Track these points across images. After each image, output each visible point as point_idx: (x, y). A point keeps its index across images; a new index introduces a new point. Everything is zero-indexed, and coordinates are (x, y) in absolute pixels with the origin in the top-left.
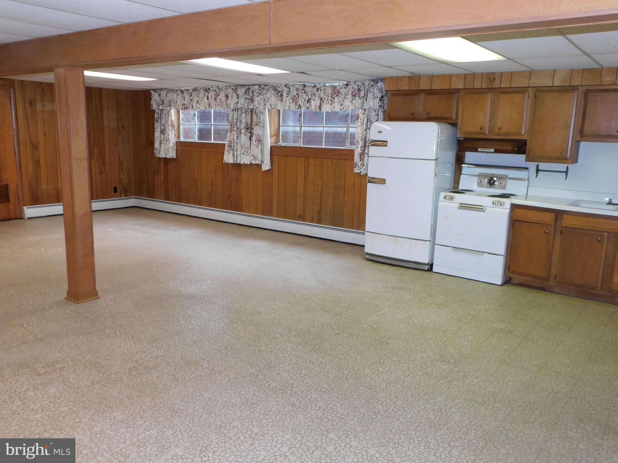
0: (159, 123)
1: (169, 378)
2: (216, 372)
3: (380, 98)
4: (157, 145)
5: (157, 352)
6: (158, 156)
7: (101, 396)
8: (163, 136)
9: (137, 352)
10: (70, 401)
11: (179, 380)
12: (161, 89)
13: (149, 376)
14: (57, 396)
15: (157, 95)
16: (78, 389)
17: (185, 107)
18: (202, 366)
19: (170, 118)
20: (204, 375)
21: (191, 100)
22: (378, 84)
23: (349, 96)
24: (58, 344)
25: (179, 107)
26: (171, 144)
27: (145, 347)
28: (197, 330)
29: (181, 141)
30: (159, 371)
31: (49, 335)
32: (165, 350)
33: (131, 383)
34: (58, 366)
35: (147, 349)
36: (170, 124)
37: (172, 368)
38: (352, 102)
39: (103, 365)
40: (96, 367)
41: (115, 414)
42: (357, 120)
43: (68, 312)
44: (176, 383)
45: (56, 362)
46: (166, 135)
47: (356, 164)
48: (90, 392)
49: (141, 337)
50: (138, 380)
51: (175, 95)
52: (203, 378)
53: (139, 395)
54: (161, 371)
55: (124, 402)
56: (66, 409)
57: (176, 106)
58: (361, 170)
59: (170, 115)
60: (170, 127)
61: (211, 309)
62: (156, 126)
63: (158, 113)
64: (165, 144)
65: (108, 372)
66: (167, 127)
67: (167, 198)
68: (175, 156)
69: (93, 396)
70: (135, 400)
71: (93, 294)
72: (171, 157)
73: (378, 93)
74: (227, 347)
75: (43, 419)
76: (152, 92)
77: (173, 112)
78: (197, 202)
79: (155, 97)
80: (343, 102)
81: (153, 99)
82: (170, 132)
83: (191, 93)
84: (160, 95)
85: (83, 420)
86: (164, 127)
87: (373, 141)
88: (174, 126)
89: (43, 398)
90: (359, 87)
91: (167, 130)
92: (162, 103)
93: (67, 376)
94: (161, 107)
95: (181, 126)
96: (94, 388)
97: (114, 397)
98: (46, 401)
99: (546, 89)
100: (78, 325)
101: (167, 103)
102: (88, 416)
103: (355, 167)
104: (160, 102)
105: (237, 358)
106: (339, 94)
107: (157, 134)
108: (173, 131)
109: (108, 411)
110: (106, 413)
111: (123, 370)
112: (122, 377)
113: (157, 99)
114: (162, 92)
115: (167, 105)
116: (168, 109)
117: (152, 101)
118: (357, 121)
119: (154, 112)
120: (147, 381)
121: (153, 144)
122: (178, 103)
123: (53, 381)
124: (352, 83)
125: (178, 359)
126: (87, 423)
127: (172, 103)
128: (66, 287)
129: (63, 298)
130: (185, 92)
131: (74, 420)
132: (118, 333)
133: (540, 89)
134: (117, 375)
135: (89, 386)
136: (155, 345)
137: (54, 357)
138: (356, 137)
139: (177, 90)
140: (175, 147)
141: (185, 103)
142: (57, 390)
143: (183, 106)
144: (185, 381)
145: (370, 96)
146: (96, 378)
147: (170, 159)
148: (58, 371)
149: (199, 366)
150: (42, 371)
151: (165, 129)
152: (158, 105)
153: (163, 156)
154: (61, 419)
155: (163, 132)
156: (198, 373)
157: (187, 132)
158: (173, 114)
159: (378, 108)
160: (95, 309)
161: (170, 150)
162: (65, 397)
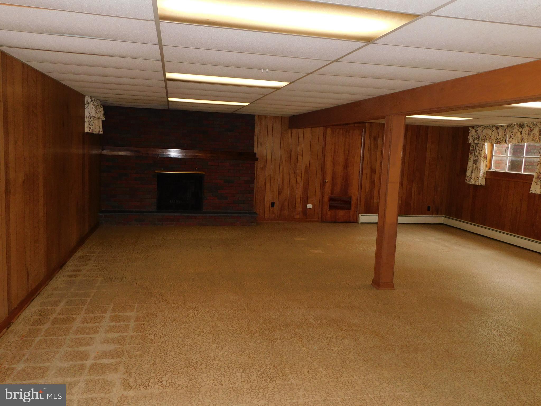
0: (473, 155)
1: (430, 361)
2: (471, 370)
4: (468, 174)
5: (427, 340)
6: (468, 183)
7: (377, 357)
8: (475, 166)
9: (411, 335)
10: (356, 353)
11: (437, 366)
12: (478, 126)
13: (415, 355)
14: (349, 347)
15: (474, 131)
16: (363, 347)
17: (498, 141)
18: (461, 362)
19: (483, 151)
20: (460, 369)
21: (505, 135)
24: (359, 314)
25: (492, 141)
26: (481, 173)
27: (419, 334)
28: (466, 333)
29: (492, 170)
30: (424, 354)
31: (354, 306)
32: (433, 341)
33: (400, 355)
34: (354, 328)
35: (420, 336)
36: (482, 155)
37: (435, 355)
39: (384, 337)
40: (379, 336)
41: (383, 372)
43: (371, 294)
44: (435, 367)
45: (354, 325)
46: (478, 165)
48: (371, 351)
49: (418, 325)
50: (406, 355)
51: (490, 131)
52: (459, 371)
53: (404, 366)
54: (426, 355)
55: (392, 366)
56: (352, 357)
57: (490, 140)
59: (483, 148)
60: (482, 159)
61: (484, 320)
62: (469, 157)
63: (474, 146)
64: (476, 173)
65: (387, 342)
66: (480, 158)
67: (473, 220)
68: (483, 184)
69: (371, 355)
70: (400, 367)
71: (391, 286)
72: (480, 185)
74: (489, 354)
75: (337, 358)
76: (470, 128)
77: (487, 145)
78: (500, 226)
79: (472, 132)
81: (470, 134)
82: (482, 163)
83: (506, 129)
84: (476, 131)
85: (361, 368)
86: (477, 158)
88: (486, 158)
89: (341, 345)
91: (479, 161)
92: (477, 138)
93: (358, 337)
94: (476, 141)
95: (493, 157)
96: (374, 350)
97: (386, 361)
98: (342, 347)
100: (374, 305)
101: (482, 137)
102: (365, 367)
104: (476, 137)
105: (495, 366)
107: (470, 164)
108: (485, 162)
109: (380, 369)
110: (377, 369)
111: (397, 345)
112: (395, 349)
113: (474, 134)
114: (479, 129)
115: (482, 139)
116: (483, 143)
117: (469, 136)
119: (470, 145)
120: (413, 358)
121: (465, 172)
122: (493, 137)
123: (349, 337)
125: (442, 350)
126: (363, 371)
127: (486, 138)
128: (372, 276)
129: (370, 283)
130: (500, 129)
131: (356, 366)
132: (401, 318)
134: (392, 346)
135: (371, 348)
136: (427, 334)
137: (353, 322)
139: (493, 127)
140: (485, 176)
141: (499, 137)
142: (350, 343)
143: (496, 140)
144: (443, 368)
146: (377, 344)
147: (479, 186)
148: (354, 331)
149: (459, 361)
150: (344, 328)
151: (477, 160)
152: (474, 139)
153: (473, 183)
154: (347, 362)
155: (475, 162)
156: (456, 366)
157: (499, 163)
158: (486, 147)
160: (390, 296)
161: (480, 178)
162: (354, 349)
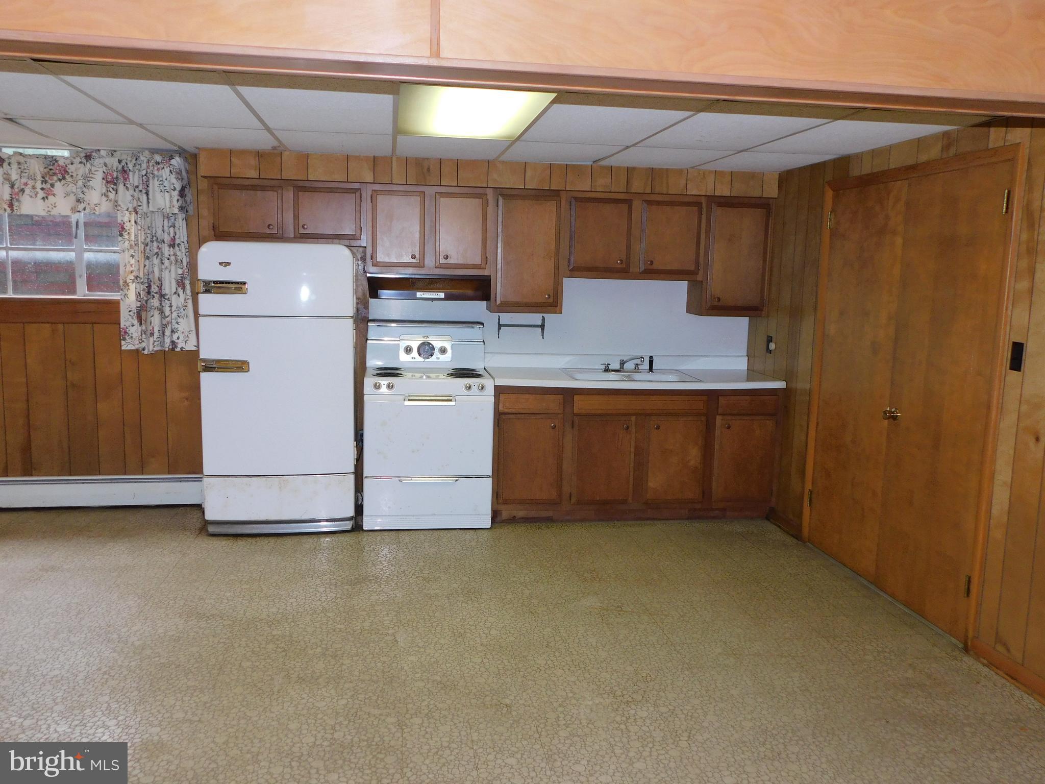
3: (180, 192)
22: (173, 162)
23: (97, 182)
38: (107, 196)
42: (121, 235)
47: (126, 332)
58: (144, 345)
73: (174, 181)
80: (82, 196)
87: (207, 283)
90: (123, 163)
99: (514, 192)
103: (124, 339)
106: (67, 177)
118: (120, 238)
124: (103, 153)
133: (505, 192)
138: (121, 272)
145: (154, 184)
159: (176, 211)
